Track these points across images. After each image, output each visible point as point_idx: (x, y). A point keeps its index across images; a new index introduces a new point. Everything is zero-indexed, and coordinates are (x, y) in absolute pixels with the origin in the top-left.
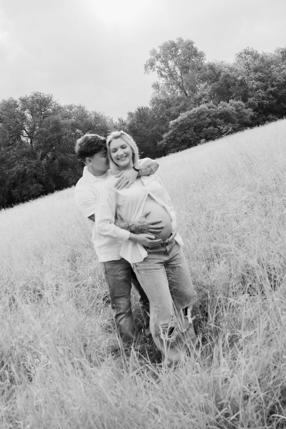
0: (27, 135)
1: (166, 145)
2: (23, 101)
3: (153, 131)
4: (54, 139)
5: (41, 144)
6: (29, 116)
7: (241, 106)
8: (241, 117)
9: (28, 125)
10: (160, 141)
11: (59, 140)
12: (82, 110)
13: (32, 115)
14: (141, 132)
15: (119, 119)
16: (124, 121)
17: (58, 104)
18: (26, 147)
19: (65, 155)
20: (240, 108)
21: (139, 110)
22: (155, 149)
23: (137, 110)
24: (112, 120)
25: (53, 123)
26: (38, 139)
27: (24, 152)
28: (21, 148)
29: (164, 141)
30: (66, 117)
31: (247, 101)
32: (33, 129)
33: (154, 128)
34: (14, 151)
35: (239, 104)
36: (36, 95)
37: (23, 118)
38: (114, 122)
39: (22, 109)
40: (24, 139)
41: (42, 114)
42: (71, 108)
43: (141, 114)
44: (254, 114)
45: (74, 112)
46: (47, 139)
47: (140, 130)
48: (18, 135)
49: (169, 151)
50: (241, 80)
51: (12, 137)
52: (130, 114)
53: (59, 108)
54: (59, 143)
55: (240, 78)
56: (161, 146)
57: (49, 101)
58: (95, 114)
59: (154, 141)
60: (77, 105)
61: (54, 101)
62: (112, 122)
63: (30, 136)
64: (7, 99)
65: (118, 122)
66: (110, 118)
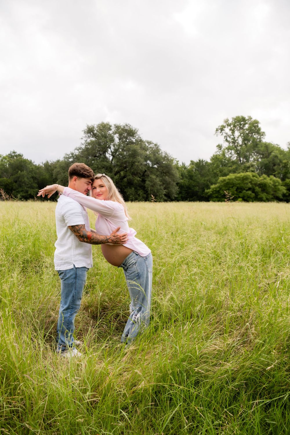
0: (111, 153)
1: (211, 194)
2: (118, 127)
3: (205, 181)
4: (129, 163)
5: (118, 163)
6: (117, 140)
7: (279, 183)
8: (275, 191)
9: (114, 146)
10: (207, 189)
11: (132, 165)
12: (158, 147)
13: (120, 139)
14: (196, 178)
15: (183, 163)
16: (186, 166)
17: (140, 137)
18: (108, 162)
19: (133, 176)
20: (277, 184)
21: (200, 161)
22: (202, 194)
23: (198, 161)
24: (178, 162)
25: (132, 150)
26: (118, 159)
27: (104, 165)
28: (103, 161)
29: (211, 190)
30: (143, 149)
31: (285, 180)
32: (116, 150)
33: (206, 179)
34: (97, 162)
35: (277, 181)
36: (127, 125)
37: (112, 140)
38: (178, 164)
39: (113, 133)
40: (107, 155)
41: (126, 141)
42: (149, 143)
43: (200, 165)
44: (287, 192)
45: (151, 147)
46: (124, 160)
47: (196, 176)
48: (105, 151)
49: (211, 199)
50: (285, 163)
51: (99, 151)
52: (192, 163)
53: (141, 141)
54: (132, 166)
55: (284, 161)
56: (207, 193)
57: (135, 134)
58: (166, 154)
59: (203, 188)
60: (155, 143)
61: (138, 134)
62: (177, 163)
63: (113, 154)
64: (105, 122)
65: (182, 165)
66: (177, 160)
